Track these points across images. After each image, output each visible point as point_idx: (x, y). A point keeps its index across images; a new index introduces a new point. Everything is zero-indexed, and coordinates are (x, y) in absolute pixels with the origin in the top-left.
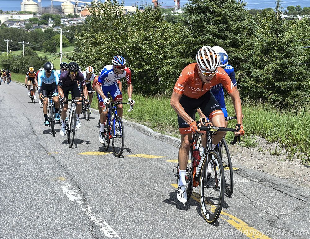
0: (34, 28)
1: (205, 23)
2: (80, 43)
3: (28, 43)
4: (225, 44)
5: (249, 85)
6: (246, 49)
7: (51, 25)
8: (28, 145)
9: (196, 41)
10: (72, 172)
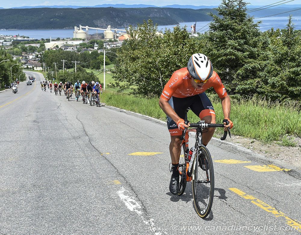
0: (83, 51)
1: (227, 39)
2: (121, 59)
3: (79, 62)
4: (244, 56)
5: (266, 91)
6: (262, 60)
7: (96, 48)
8: (82, 146)
9: (219, 54)
10: (126, 173)
